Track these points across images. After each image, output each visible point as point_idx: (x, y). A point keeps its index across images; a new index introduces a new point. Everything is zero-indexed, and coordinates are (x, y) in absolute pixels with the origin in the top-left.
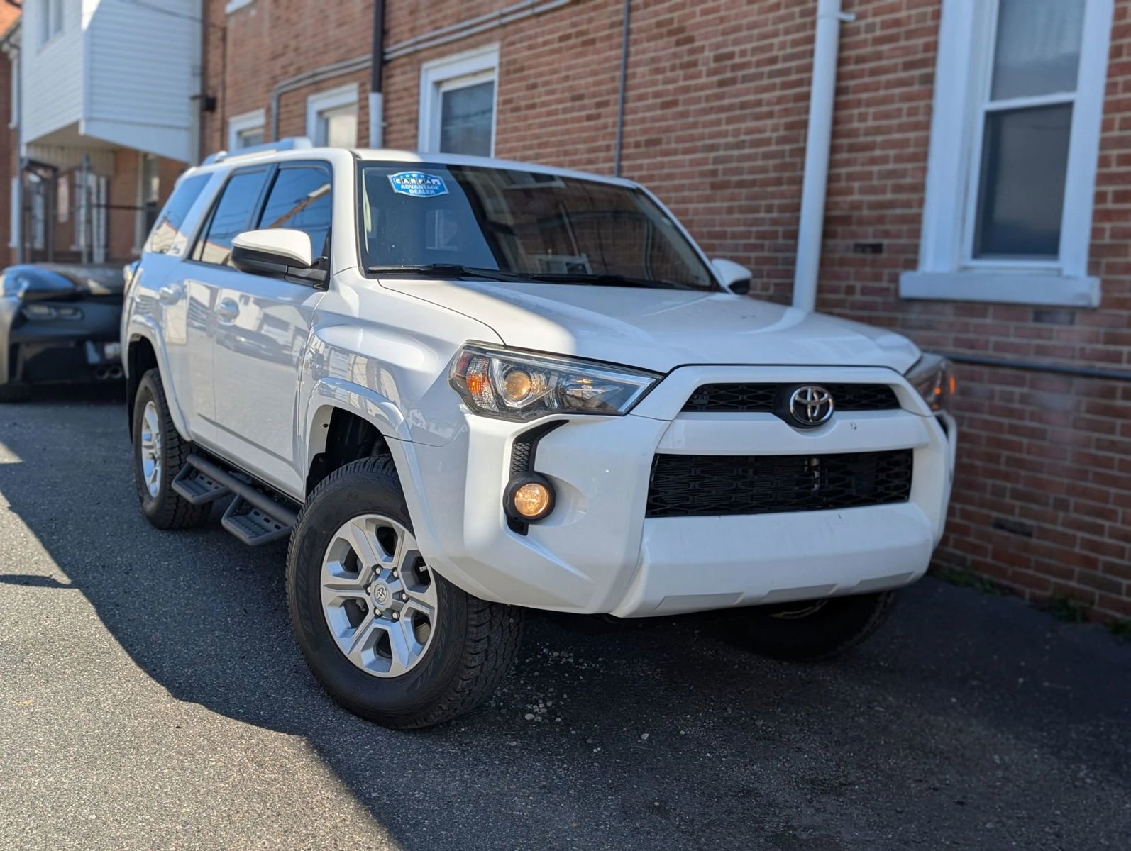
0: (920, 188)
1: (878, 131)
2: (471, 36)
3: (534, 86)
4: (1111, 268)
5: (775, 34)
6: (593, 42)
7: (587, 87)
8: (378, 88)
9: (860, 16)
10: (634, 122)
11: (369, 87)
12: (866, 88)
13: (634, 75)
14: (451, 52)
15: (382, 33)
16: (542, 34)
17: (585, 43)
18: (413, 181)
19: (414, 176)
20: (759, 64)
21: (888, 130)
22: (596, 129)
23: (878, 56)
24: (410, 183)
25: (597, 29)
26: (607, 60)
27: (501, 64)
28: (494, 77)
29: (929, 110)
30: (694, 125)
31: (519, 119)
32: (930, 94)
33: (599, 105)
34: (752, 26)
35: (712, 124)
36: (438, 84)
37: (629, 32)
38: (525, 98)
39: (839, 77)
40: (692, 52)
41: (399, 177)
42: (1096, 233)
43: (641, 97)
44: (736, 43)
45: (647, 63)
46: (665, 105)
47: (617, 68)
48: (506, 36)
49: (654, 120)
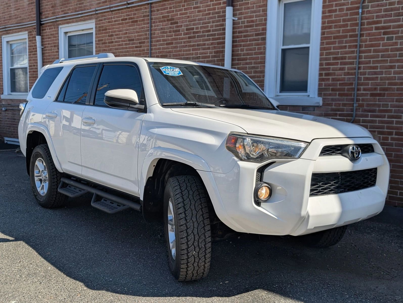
0: (263, 72)
1: (248, 54)
2: (82, 17)
3: (112, 35)
4: (325, 95)
5: (209, 23)
6: (137, 21)
7: (135, 36)
8: (39, 34)
9: (239, 19)
10: (155, 49)
11: (34, 33)
12: (243, 41)
13: (154, 34)
14: (73, 22)
15: (39, 14)
16: (114, 18)
17: (132, 22)
18: (169, 70)
19: (169, 68)
20: (203, 32)
21: (251, 54)
22: (140, 51)
23: (247, 31)
24: (168, 71)
25: (138, 17)
26: (142, 28)
27: (96, 27)
28: (94, 31)
29: (265, 48)
30: (180, 51)
31: (106, 47)
32: (265, 44)
33: (140, 43)
34: (199, 20)
35: (186, 51)
36: (66, 33)
37: (151, 19)
38: (108, 39)
39: (233, 37)
40: (177, 27)
41: (164, 68)
42: (320, 85)
43: (158, 41)
44: (194, 25)
45: (159, 30)
46: (167, 44)
47: (148, 30)
48: (98, 17)
49: (163, 48)
